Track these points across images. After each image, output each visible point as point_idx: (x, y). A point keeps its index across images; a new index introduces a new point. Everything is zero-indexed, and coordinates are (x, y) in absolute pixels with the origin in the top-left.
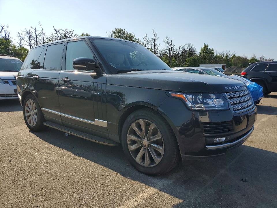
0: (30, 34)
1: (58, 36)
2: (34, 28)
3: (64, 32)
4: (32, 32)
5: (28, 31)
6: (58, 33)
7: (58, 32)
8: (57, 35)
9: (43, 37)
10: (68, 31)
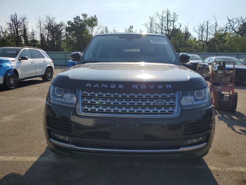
0: (203, 28)
1: (231, 25)
2: (207, 22)
3: (237, 21)
4: (205, 26)
5: (202, 25)
6: (231, 23)
7: (231, 21)
8: (229, 24)
9: (216, 28)
10: (243, 19)
